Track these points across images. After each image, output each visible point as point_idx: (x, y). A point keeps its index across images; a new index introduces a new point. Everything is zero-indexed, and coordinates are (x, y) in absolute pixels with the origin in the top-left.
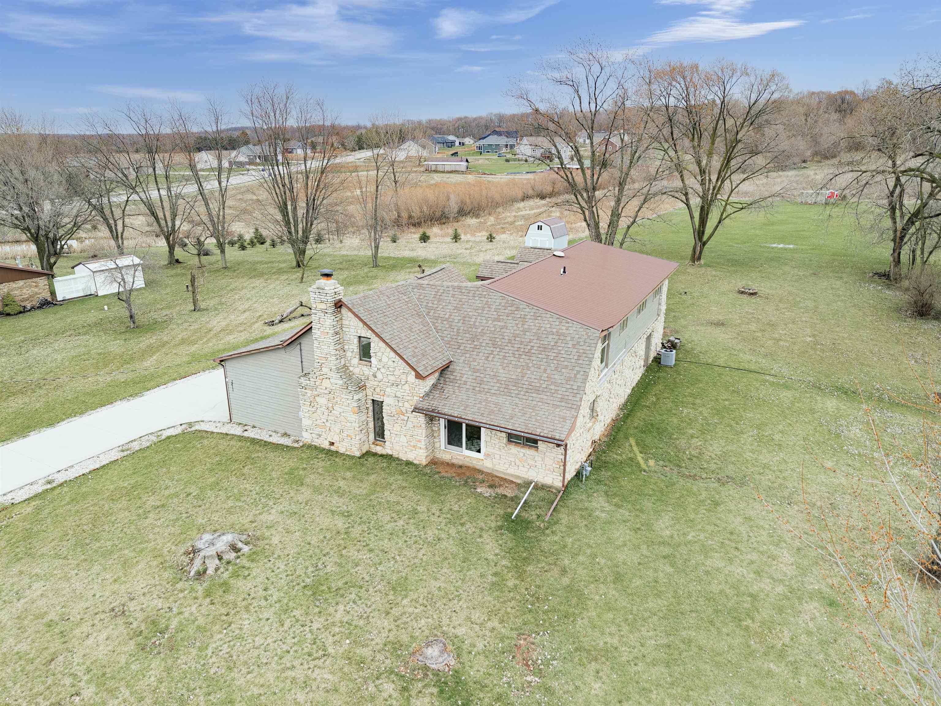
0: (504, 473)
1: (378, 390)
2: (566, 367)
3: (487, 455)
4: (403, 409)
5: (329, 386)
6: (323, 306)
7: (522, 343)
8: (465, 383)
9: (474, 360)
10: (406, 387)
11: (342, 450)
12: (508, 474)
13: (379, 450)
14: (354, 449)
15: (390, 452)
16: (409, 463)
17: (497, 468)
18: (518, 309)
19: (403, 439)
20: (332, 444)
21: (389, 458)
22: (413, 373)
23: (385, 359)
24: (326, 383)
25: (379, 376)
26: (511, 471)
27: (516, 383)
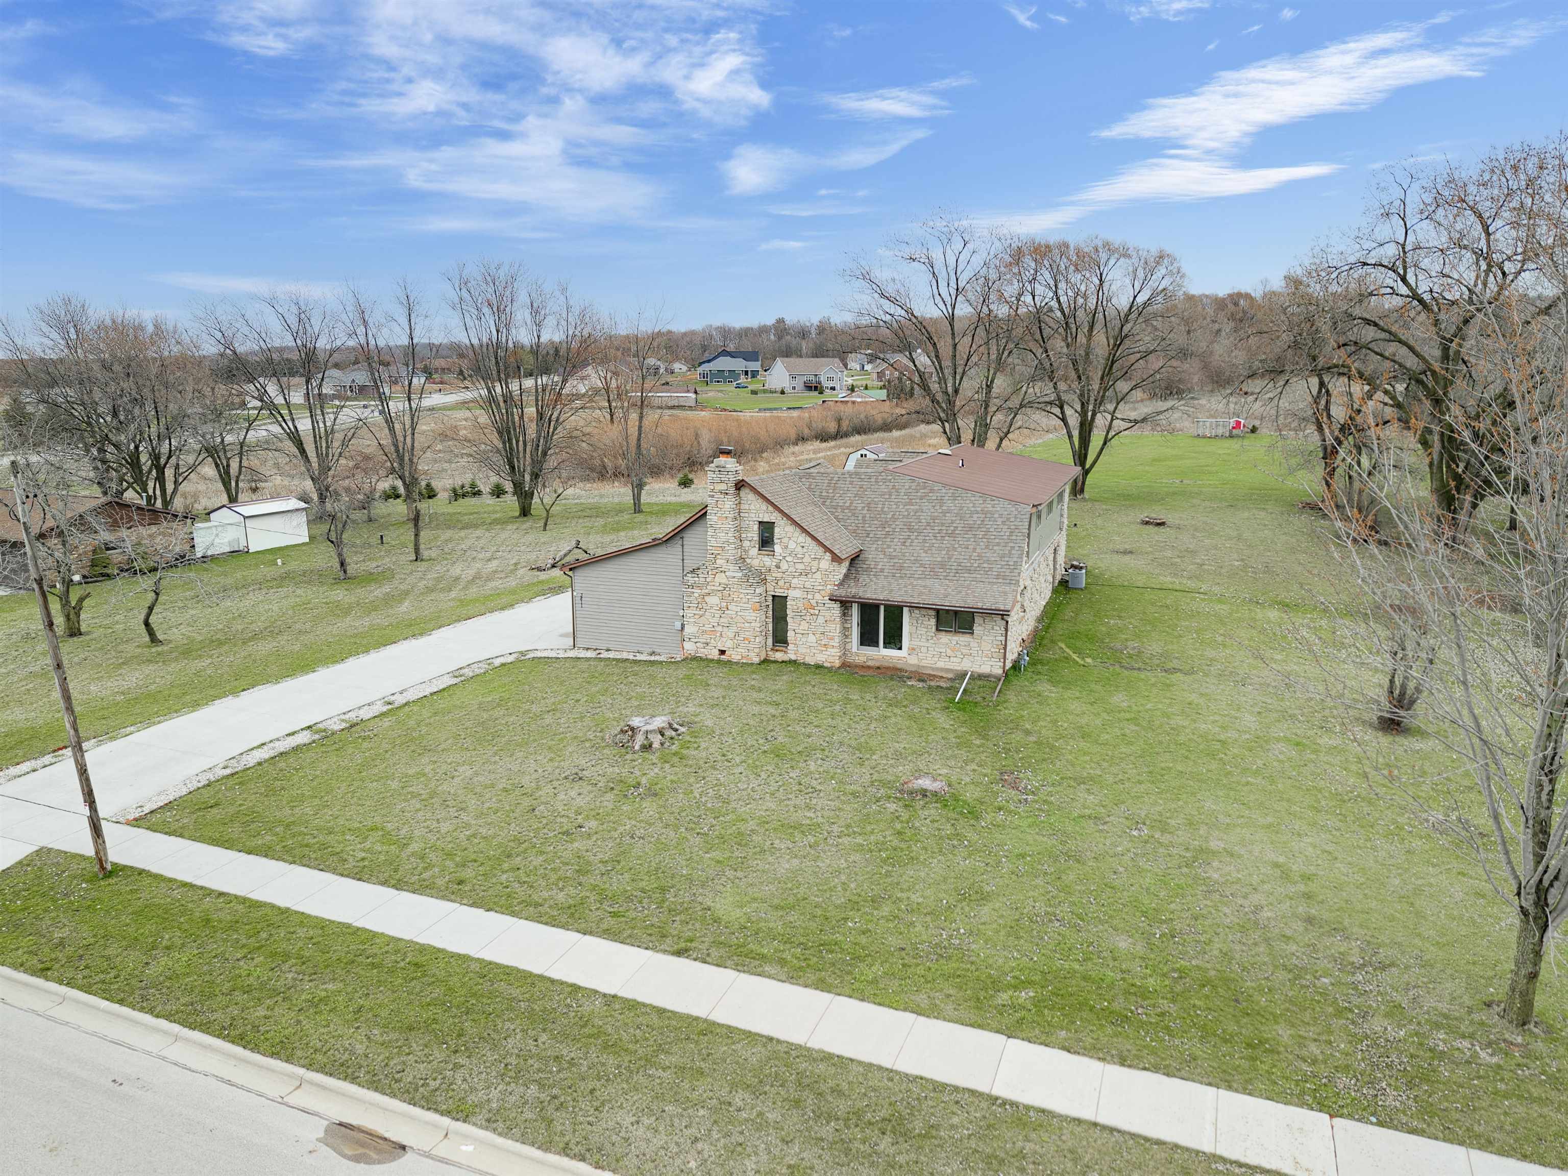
0: (933, 669)
1: (781, 583)
2: (998, 544)
3: (912, 650)
4: (813, 602)
5: (724, 581)
6: (723, 487)
7: (943, 525)
8: (882, 570)
9: (889, 547)
10: (818, 575)
11: (736, 657)
12: (937, 669)
13: (779, 656)
14: (752, 654)
15: (793, 657)
16: (819, 667)
17: (924, 663)
18: (932, 491)
19: (812, 638)
20: (723, 652)
21: (791, 662)
22: (828, 556)
23: (792, 545)
24: (721, 578)
25: (784, 566)
26: (941, 664)
27: (943, 565)
